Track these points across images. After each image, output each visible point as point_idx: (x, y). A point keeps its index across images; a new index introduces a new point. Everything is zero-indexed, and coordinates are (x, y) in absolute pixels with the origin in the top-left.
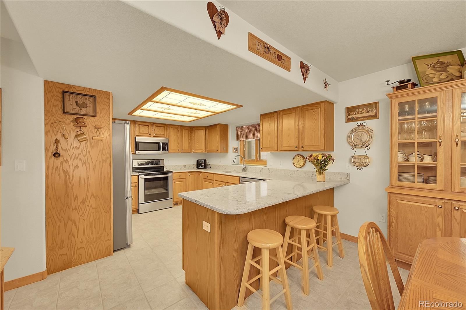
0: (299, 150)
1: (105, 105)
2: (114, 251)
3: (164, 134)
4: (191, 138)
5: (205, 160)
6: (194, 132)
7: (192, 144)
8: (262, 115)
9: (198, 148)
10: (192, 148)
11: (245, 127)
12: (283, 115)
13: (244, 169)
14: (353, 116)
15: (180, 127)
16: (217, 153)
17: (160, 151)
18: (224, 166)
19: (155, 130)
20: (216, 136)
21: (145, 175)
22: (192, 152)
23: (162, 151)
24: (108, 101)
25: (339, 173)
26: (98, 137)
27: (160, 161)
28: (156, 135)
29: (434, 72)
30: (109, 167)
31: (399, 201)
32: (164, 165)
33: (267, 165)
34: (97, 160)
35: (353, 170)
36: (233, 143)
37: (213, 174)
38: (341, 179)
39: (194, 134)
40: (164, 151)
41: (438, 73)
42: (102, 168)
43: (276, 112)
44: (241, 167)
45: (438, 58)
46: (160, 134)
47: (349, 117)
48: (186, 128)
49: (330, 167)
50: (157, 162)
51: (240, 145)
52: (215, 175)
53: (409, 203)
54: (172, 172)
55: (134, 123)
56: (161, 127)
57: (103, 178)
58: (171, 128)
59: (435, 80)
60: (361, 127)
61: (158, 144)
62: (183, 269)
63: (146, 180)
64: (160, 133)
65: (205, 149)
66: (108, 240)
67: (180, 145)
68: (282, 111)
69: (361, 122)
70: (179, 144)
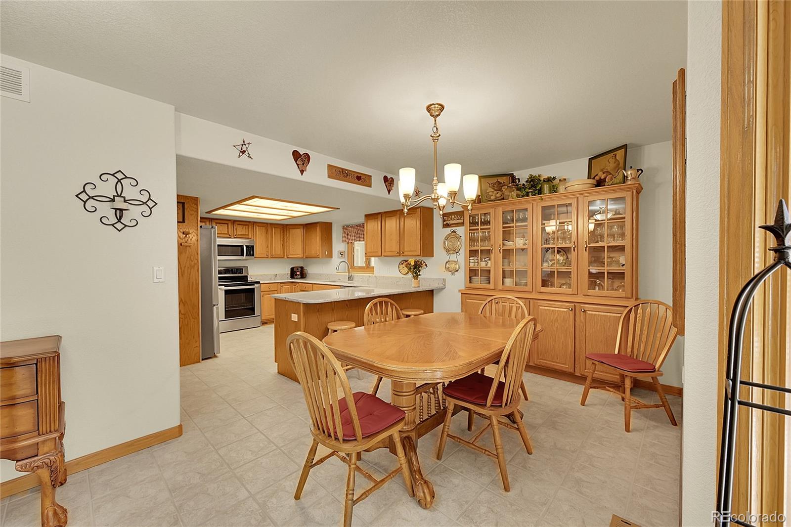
0: (400, 255)
1: (193, 210)
2: (203, 360)
3: (248, 235)
4: (284, 239)
5: (302, 268)
6: (288, 231)
7: (285, 247)
8: (366, 216)
9: (293, 252)
10: (285, 252)
11: (352, 226)
12: (386, 217)
13: (350, 278)
14: (447, 222)
15: (269, 225)
16: (318, 259)
17: (243, 256)
18: (328, 275)
19: (236, 229)
20: (316, 238)
21: (226, 286)
22: (286, 257)
23: (246, 256)
24: (195, 206)
25: (436, 279)
26: (186, 242)
27: (242, 269)
28: (238, 236)
29: (493, 191)
30: (197, 273)
31: (467, 300)
32: (248, 274)
33: (375, 273)
34: (185, 267)
35: (447, 275)
36: (338, 245)
37: (311, 285)
38: (439, 284)
39: (288, 234)
40: (248, 256)
41: (495, 192)
42: (190, 275)
43: (380, 213)
44: (346, 275)
45: (497, 178)
46: (244, 235)
47: (445, 223)
48: (277, 226)
49: (424, 273)
50: (239, 270)
51: (348, 248)
52: (314, 285)
53: (472, 301)
54: (259, 282)
55: (210, 221)
56: (244, 226)
57: (191, 283)
58: (257, 227)
59: (493, 198)
60: (453, 233)
61: (240, 248)
62: (276, 362)
63: (227, 292)
64: (243, 233)
65: (302, 252)
66: (197, 347)
67: (269, 249)
68: (385, 212)
69: (454, 229)
70: (268, 247)
